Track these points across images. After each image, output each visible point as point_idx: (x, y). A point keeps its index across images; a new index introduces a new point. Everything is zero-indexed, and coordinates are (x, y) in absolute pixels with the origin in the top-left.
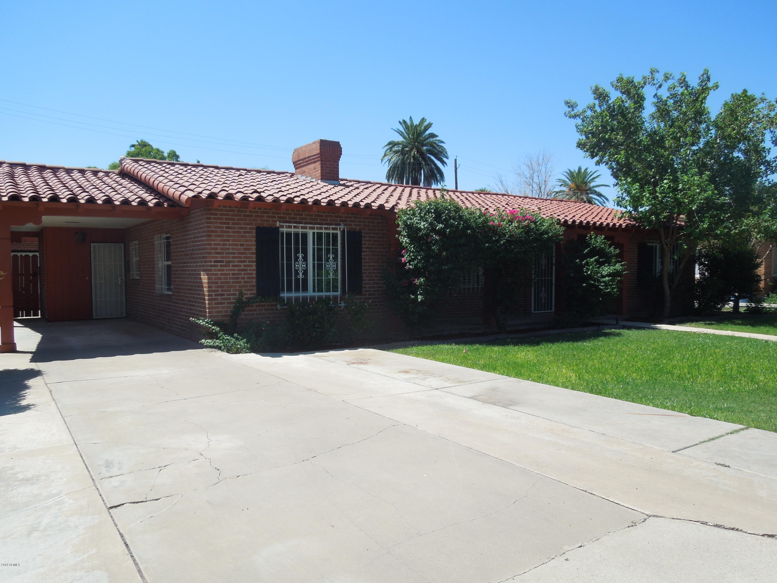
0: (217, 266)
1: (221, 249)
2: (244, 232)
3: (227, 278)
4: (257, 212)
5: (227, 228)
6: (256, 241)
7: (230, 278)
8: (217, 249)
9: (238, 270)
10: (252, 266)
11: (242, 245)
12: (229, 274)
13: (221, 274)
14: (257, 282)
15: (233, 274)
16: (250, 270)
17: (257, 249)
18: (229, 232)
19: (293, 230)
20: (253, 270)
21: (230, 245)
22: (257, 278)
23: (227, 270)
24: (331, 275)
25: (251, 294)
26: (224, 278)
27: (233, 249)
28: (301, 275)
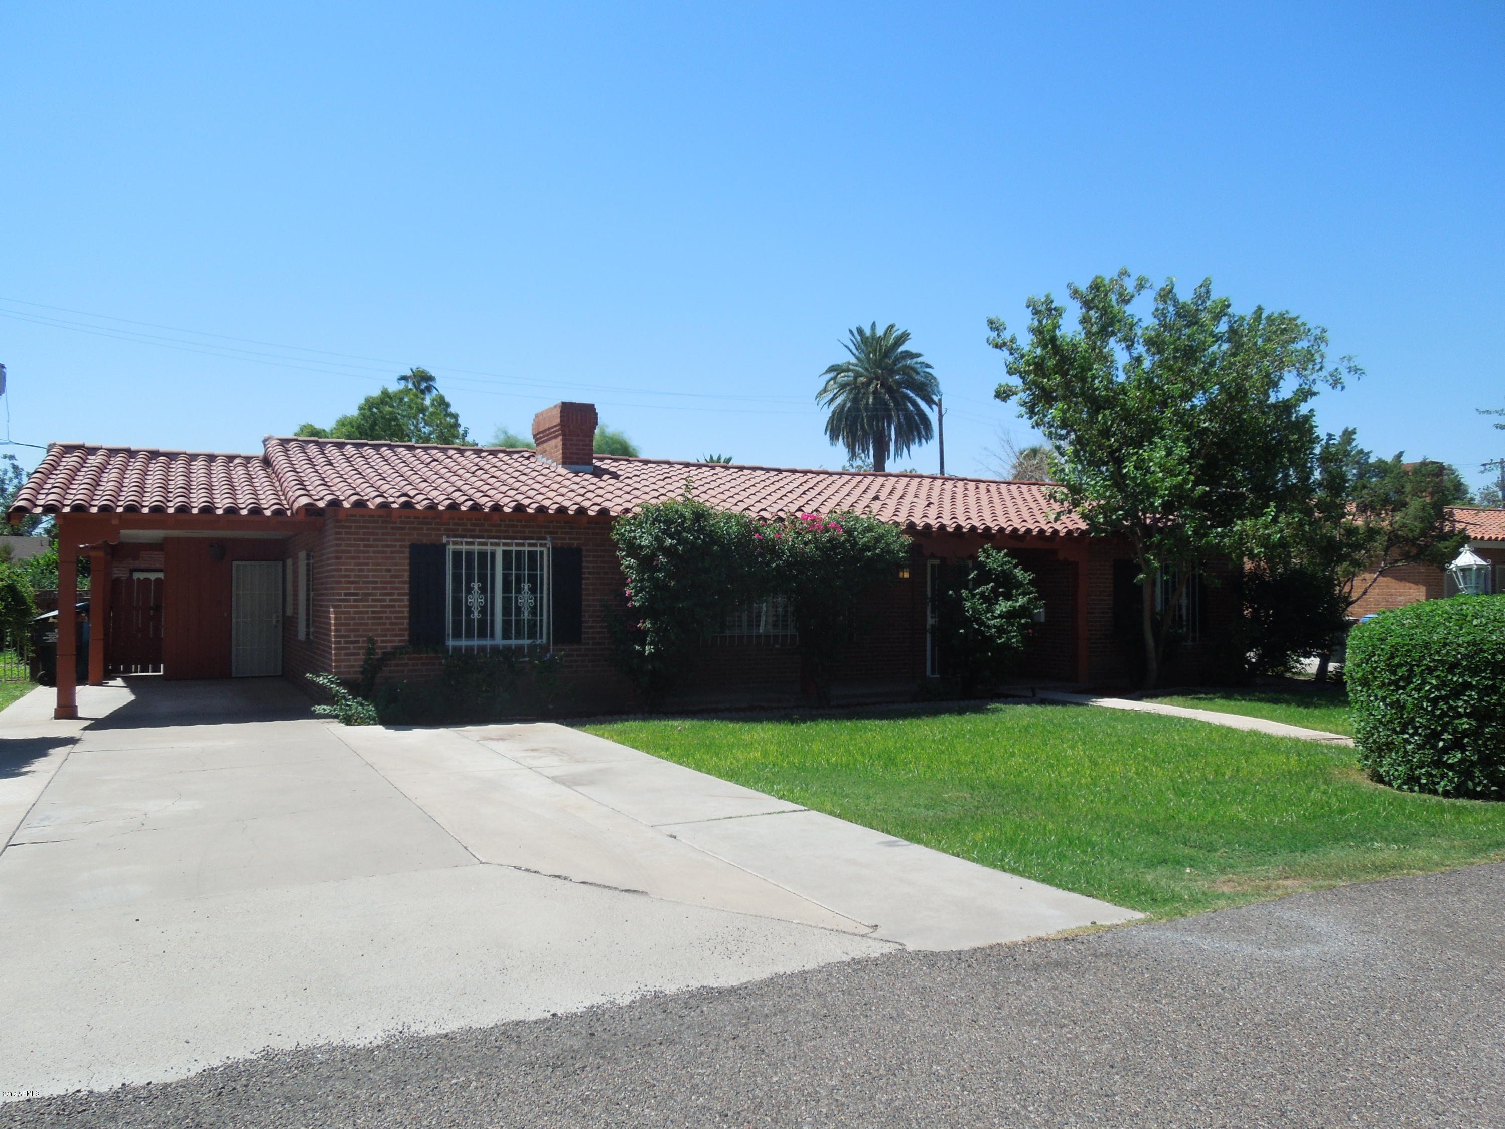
0: (349, 600)
1: (356, 576)
2: (392, 552)
3: (363, 618)
4: (413, 523)
5: (365, 546)
6: (411, 564)
7: (369, 618)
8: (349, 576)
9: (382, 606)
10: (402, 600)
11: (389, 570)
12: (367, 612)
13: (356, 613)
14: (410, 624)
15: (373, 612)
16: (399, 606)
17: (411, 576)
18: (368, 552)
20: (404, 606)
21: (369, 570)
22: (410, 618)
23: (364, 606)
24: (526, 614)
25: (400, 641)
26: (359, 618)
27: (373, 576)
28: (476, 614)
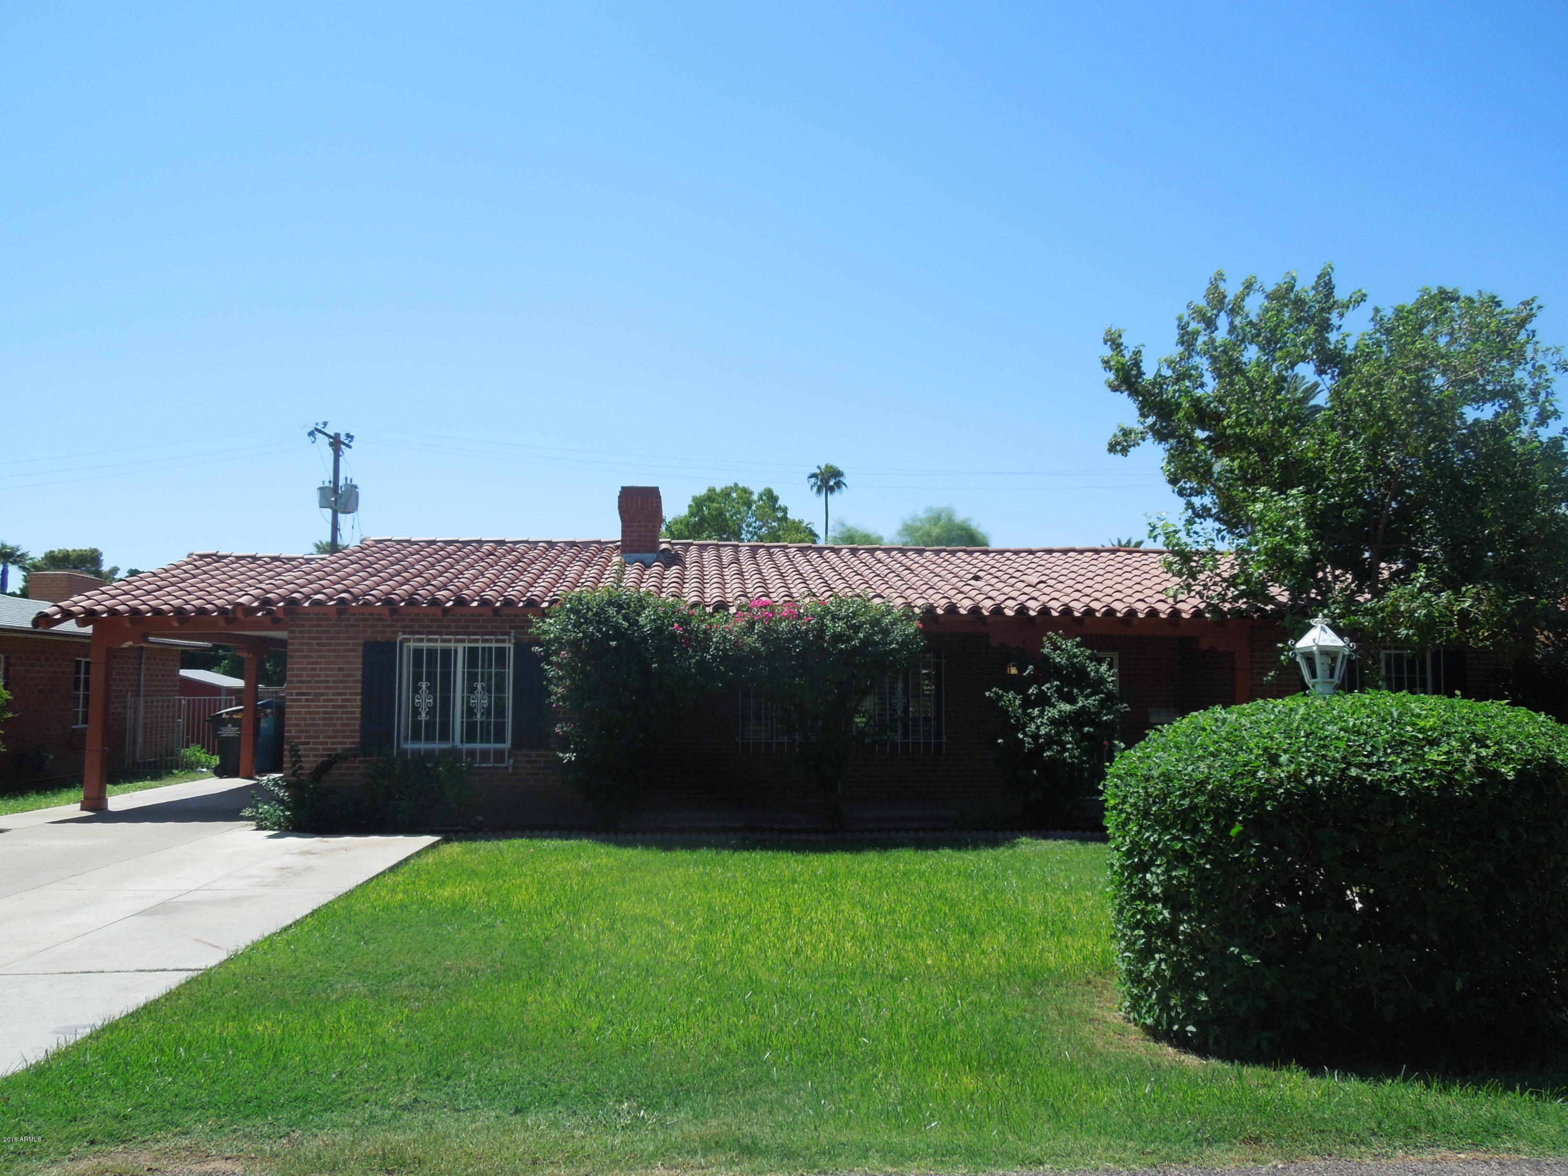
0: (300, 700)
1: (308, 676)
2: (345, 651)
3: (314, 719)
4: (367, 620)
5: (318, 644)
6: (363, 663)
7: (319, 719)
8: (301, 676)
9: (333, 707)
10: (355, 700)
11: (341, 669)
12: (318, 713)
13: (307, 713)
14: (362, 725)
15: (325, 713)
16: (352, 707)
17: (363, 676)
18: (321, 651)
19: (425, 645)
20: (356, 707)
21: (321, 669)
22: (362, 718)
23: (315, 706)
24: (479, 715)
25: (352, 743)
26: (311, 719)
27: (326, 676)
28: (423, 715)
